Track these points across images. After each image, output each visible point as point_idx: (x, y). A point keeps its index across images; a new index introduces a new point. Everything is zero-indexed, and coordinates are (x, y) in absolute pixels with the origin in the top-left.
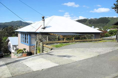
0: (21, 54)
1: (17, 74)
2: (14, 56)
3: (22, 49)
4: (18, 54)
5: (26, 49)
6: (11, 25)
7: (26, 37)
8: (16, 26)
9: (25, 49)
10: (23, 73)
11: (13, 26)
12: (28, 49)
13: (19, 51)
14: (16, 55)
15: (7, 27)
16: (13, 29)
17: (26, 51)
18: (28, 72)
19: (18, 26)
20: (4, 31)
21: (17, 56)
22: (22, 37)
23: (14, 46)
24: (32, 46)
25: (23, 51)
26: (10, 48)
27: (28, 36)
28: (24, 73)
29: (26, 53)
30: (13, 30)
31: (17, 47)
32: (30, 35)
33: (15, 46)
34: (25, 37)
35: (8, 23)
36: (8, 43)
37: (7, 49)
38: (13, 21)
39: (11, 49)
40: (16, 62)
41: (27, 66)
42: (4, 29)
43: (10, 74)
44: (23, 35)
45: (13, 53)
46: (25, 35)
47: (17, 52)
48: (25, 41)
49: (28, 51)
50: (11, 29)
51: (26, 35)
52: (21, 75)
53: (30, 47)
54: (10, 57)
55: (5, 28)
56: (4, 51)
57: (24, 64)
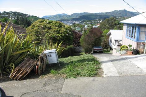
0: (125, 51)
1: (126, 74)
2: (116, 53)
3: (127, 45)
4: (121, 51)
5: (132, 46)
6: (113, 16)
7: (134, 30)
8: (119, 17)
9: (130, 46)
10: (132, 74)
11: (115, 17)
12: (134, 46)
13: (123, 47)
14: (118, 51)
15: (108, 17)
16: (116, 20)
17: (132, 48)
18: (140, 74)
19: (121, 17)
20: (105, 23)
21: (120, 53)
22: (128, 30)
23: (115, 41)
24: (141, 42)
25: (128, 48)
26: (111, 42)
27: (137, 29)
28: (134, 74)
29: (132, 50)
30: (115, 22)
31: (121, 42)
32: (139, 29)
33: (118, 41)
34: (131, 30)
35: (109, 12)
36: (109, 36)
37: (108, 44)
38: (116, 11)
39: (112, 44)
40: (123, 60)
41: (138, 66)
42: (104, 20)
43: (117, 73)
44: (129, 27)
45: (115, 49)
46: (132, 28)
47: (120, 48)
48: (132, 35)
49: (135, 49)
50: (112, 20)
51: (134, 28)
52: (130, 76)
53: (137, 43)
54: (111, 53)
55: (106, 19)
56: (104, 46)
57: (133, 64)
